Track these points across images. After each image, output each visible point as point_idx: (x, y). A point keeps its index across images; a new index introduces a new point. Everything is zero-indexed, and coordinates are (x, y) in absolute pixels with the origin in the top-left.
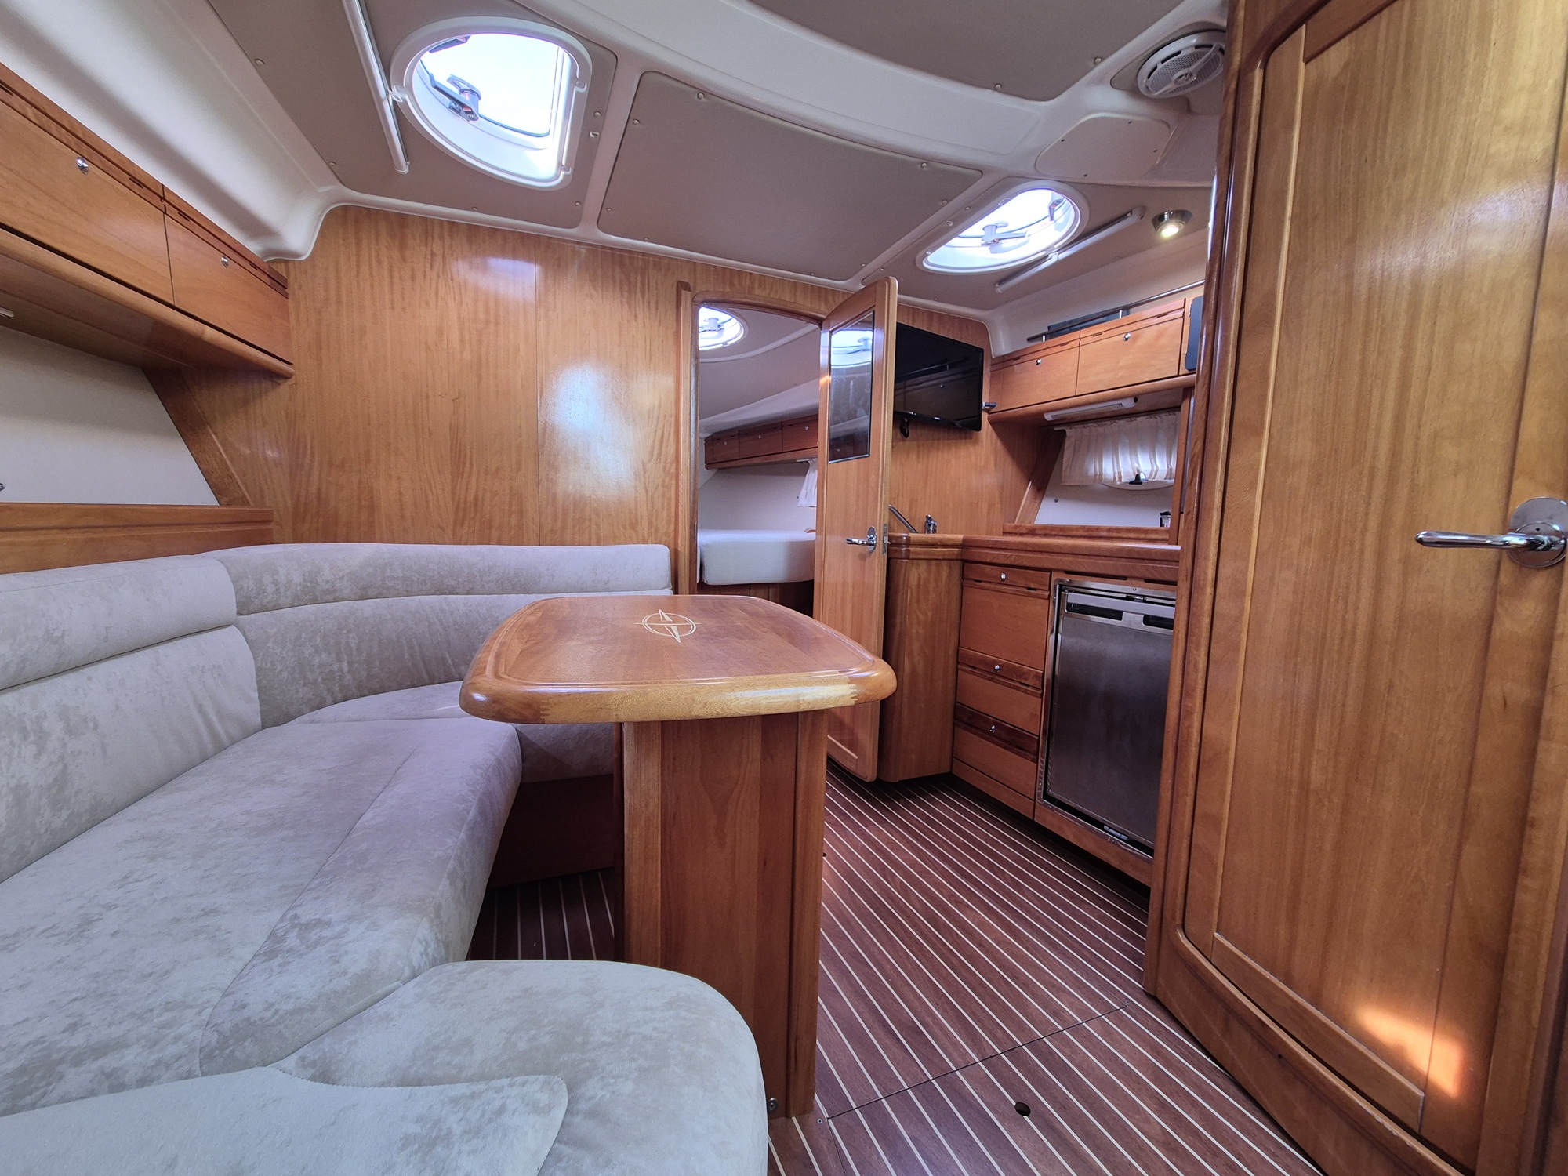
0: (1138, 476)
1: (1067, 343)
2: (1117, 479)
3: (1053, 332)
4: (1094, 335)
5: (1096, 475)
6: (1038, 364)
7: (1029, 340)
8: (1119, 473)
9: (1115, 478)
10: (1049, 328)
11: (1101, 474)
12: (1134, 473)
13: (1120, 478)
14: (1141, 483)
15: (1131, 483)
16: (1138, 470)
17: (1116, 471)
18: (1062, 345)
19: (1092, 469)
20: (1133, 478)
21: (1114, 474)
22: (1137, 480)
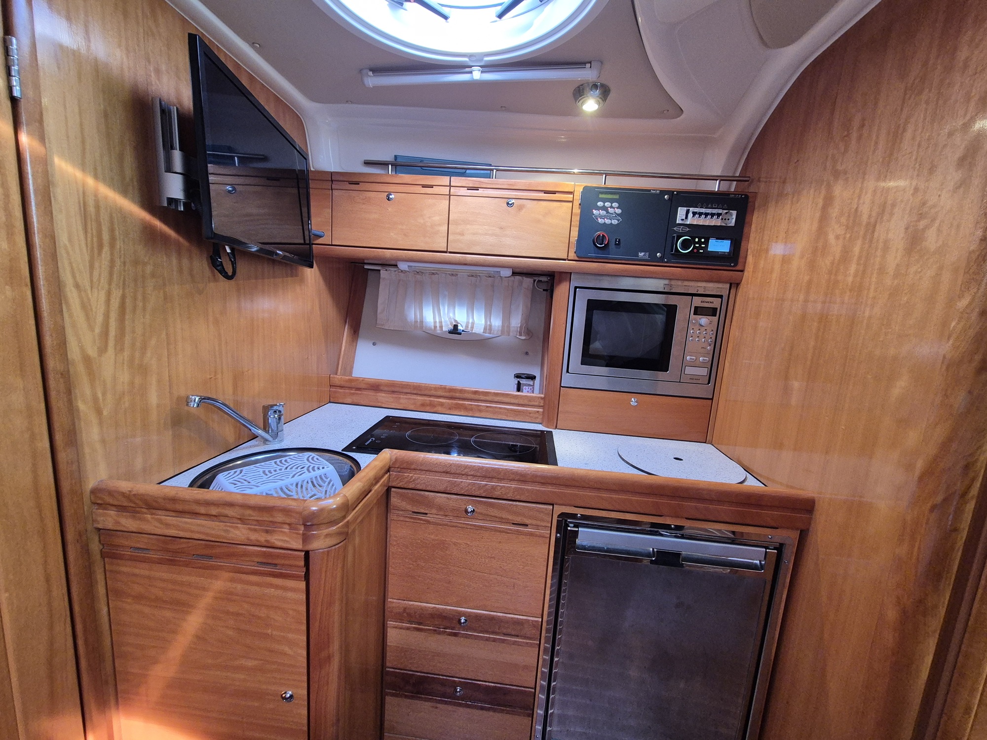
0: (456, 327)
1: (431, 186)
2: (438, 328)
3: (401, 165)
4: (470, 189)
5: (416, 322)
6: (389, 199)
7: (368, 163)
8: (441, 322)
9: (435, 327)
10: (396, 156)
11: (422, 322)
12: (451, 323)
13: (441, 327)
14: (460, 334)
15: (450, 332)
16: (456, 321)
17: (437, 320)
18: (424, 186)
19: (412, 314)
20: (451, 327)
21: (435, 322)
22: (455, 330)
